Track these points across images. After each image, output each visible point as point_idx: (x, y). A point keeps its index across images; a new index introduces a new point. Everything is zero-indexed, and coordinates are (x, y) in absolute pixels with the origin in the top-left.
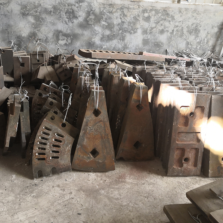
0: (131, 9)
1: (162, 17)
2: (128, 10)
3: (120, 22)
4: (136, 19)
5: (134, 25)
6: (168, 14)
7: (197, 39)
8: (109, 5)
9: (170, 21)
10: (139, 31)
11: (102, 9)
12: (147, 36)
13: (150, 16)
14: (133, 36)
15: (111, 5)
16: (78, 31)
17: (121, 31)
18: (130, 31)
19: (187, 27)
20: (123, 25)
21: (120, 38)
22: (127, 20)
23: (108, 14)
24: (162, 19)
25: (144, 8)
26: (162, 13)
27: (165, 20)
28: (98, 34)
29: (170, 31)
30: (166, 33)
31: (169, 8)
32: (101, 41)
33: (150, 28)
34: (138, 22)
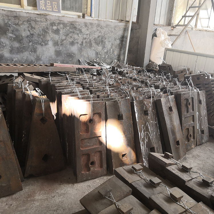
0: (38, 22)
1: (71, 30)
2: (36, 23)
3: (29, 34)
4: (45, 31)
5: (44, 37)
6: (75, 28)
7: (105, 49)
8: (13, 17)
9: (78, 34)
10: (50, 43)
11: (6, 21)
12: (59, 47)
13: (59, 28)
14: (44, 48)
15: (15, 17)
17: (31, 44)
18: (41, 43)
19: (94, 39)
20: (32, 37)
21: (31, 50)
22: (36, 32)
23: (14, 26)
24: (71, 32)
25: (51, 21)
26: (69, 26)
27: (74, 32)
28: (5, 46)
29: (80, 43)
30: (76, 44)
31: (75, 22)
32: (10, 54)
33: (61, 40)
34: (48, 35)
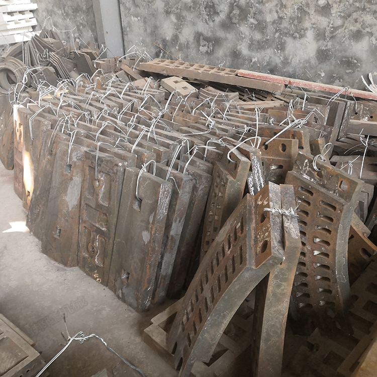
1: (357, 4)
3: (276, 17)
4: (303, 11)
5: (300, 22)
10: (310, 34)
12: (325, 43)
13: (330, 3)
14: (298, 43)
16: (221, 34)
17: (277, 34)
18: (293, 34)
20: (280, 24)
21: (277, 45)
22: (288, 14)
23: (257, 5)
24: (357, 9)
27: (364, 9)
28: (244, 38)
30: (367, 38)
32: (249, 50)
33: (332, 27)
34: (307, 18)
